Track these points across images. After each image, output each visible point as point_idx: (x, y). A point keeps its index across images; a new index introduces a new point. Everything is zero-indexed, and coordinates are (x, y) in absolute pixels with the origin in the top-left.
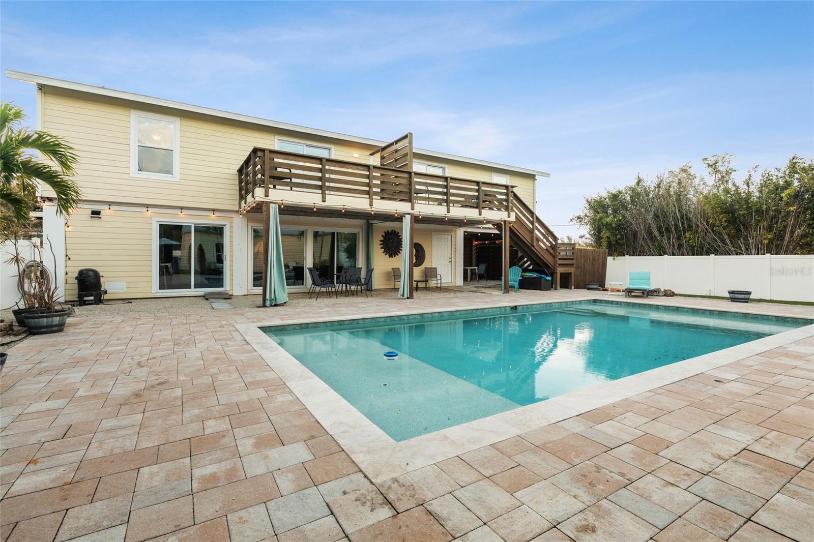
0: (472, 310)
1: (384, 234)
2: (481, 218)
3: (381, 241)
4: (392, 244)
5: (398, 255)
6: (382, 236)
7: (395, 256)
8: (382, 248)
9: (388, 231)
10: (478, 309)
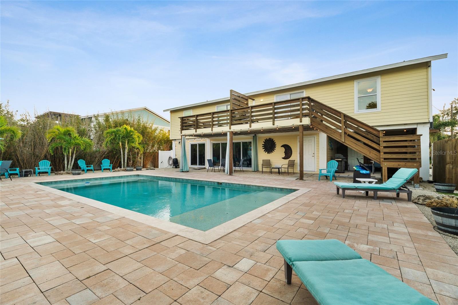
0: (196, 180)
1: (264, 141)
2: (275, 127)
3: (263, 145)
4: (269, 146)
5: (273, 152)
6: (264, 142)
7: (271, 153)
8: (263, 149)
9: (267, 139)
10: (199, 180)
